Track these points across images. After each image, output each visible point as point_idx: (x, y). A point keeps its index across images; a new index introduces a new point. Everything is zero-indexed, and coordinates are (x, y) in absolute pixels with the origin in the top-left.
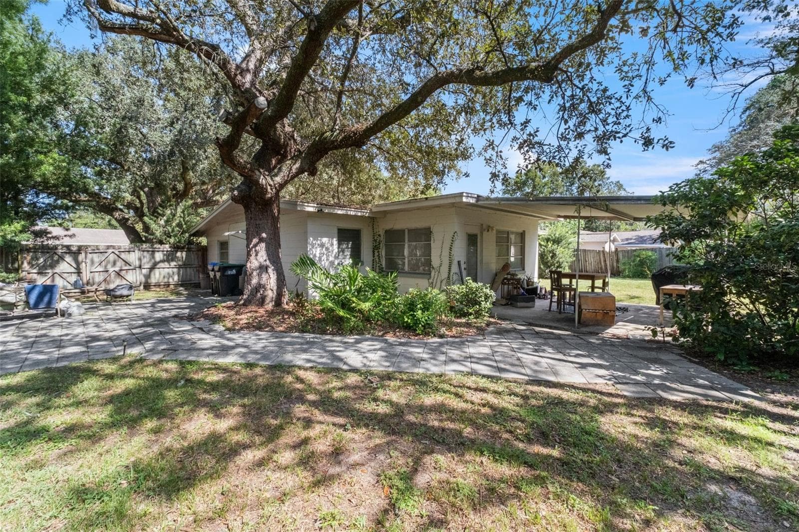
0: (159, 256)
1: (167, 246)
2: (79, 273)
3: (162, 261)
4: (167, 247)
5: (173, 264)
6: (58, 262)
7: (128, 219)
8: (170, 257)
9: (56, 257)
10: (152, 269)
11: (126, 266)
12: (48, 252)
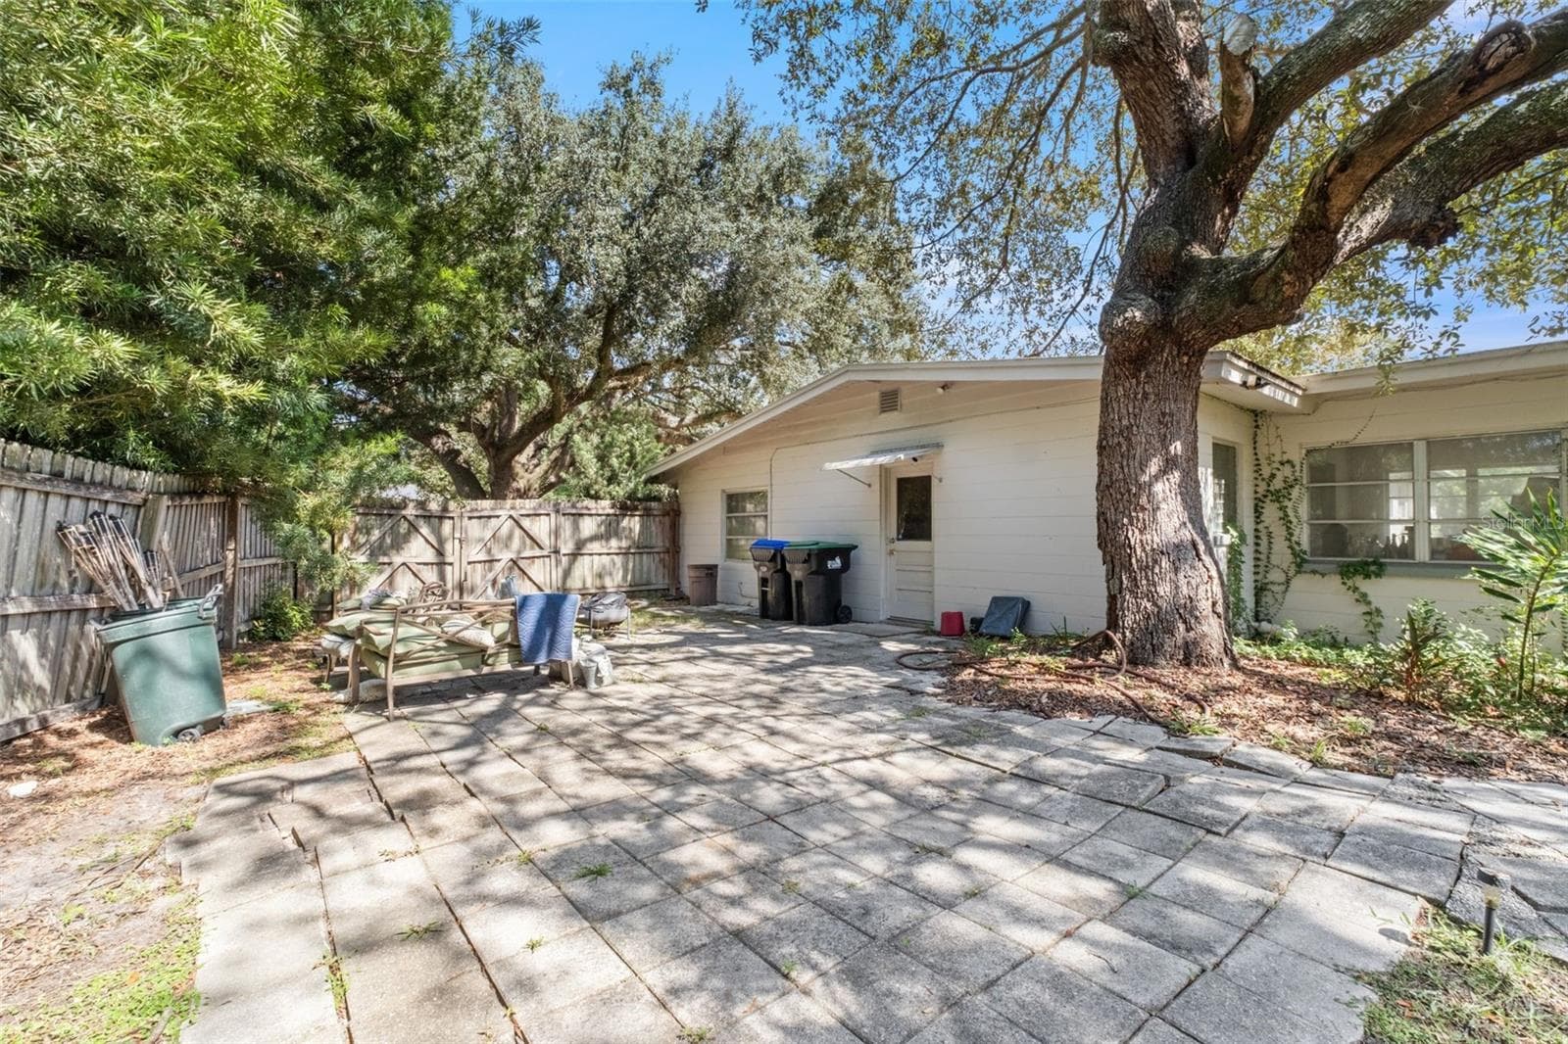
0: (588, 527)
1: (606, 503)
2: (441, 564)
3: (594, 538)
4: (605, 506)
5: (614, 543)
6: (406, 538)
7: (458, 453)
8: (610, 530)
9: (404, 527)
10: (575, 555)
11: (532, 548)
12: (390, 516)
